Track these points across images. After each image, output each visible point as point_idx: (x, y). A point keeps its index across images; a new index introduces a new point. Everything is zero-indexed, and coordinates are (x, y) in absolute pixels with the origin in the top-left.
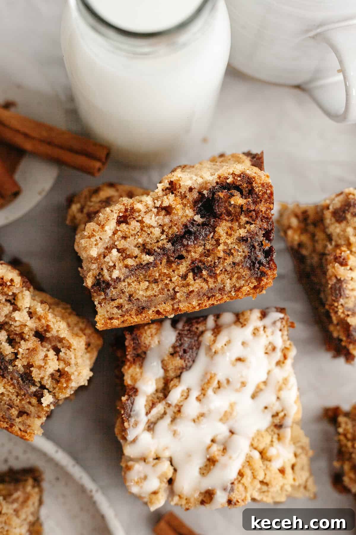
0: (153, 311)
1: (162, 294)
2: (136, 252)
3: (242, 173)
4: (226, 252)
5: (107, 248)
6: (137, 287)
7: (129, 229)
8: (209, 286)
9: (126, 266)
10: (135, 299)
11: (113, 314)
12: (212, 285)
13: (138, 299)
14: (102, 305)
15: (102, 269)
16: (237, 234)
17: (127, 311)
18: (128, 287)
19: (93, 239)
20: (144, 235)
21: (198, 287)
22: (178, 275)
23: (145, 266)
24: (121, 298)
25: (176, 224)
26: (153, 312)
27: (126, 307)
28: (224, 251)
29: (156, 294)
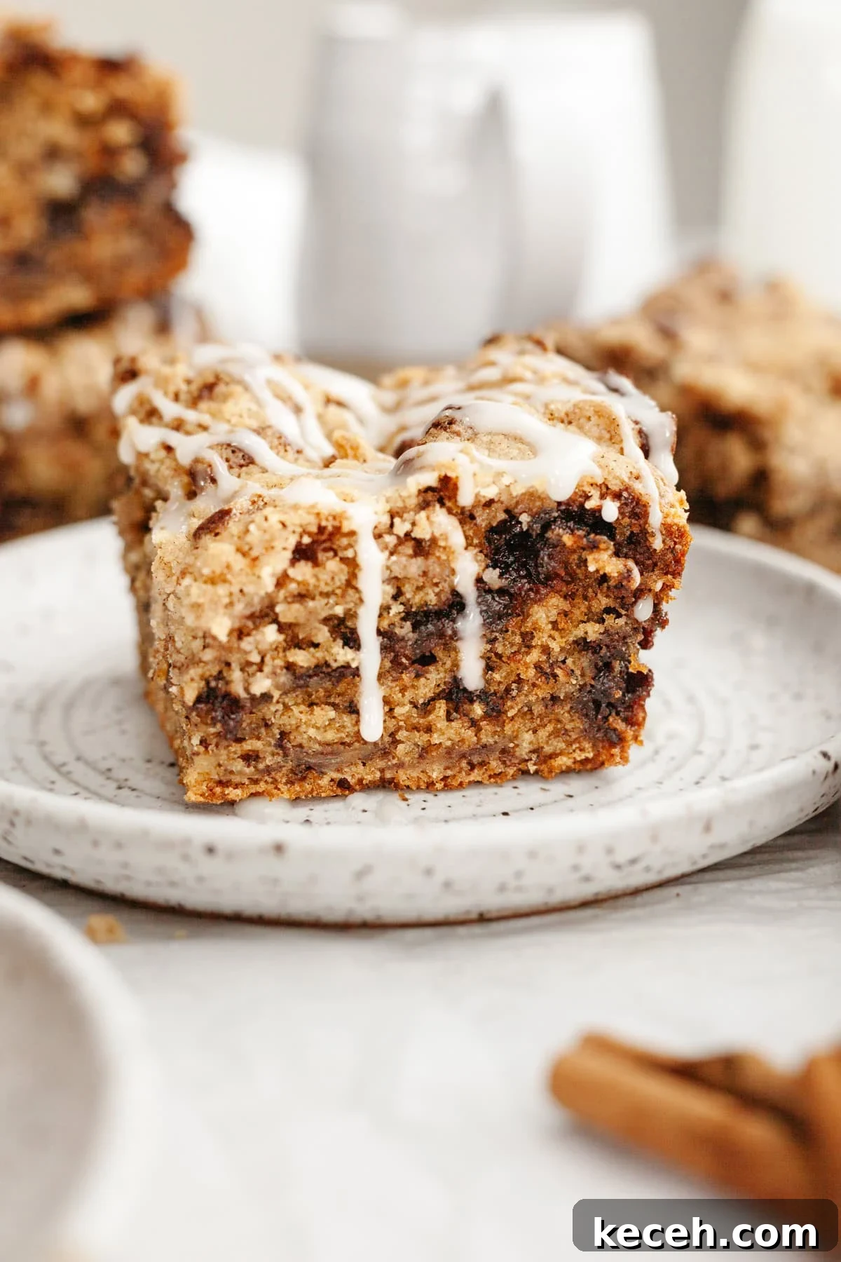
0: (332, 780)
1: (362, 742)
2: (323, 634)
3: (626, 489)
4: (541, 668)
5: (252, 617)
6: (304, 718)
7: (318, 579)
8: (479, 739)
9: (290, 667)
10: (293, 746)
11: (232, 772)
12: (486, 739)
13: (301, 746)
14: (210, 748)
15: (228, 664)
16: (579, 632)
17: (268, 770)
18: (283, 714)
19: (222, 590)
20: (352, 597)
21: (453, 737)
22: (411, 703)
23: (335, 670)
24: (259, 738)
25: (436, 585)
26: (332, 783)
27: (269, 761)
28: (538, 666)
29: (348, 740)
